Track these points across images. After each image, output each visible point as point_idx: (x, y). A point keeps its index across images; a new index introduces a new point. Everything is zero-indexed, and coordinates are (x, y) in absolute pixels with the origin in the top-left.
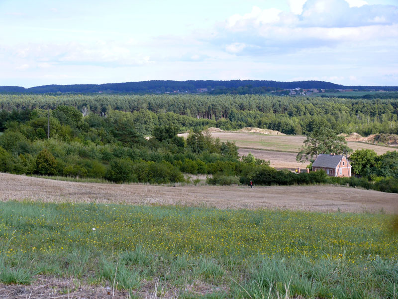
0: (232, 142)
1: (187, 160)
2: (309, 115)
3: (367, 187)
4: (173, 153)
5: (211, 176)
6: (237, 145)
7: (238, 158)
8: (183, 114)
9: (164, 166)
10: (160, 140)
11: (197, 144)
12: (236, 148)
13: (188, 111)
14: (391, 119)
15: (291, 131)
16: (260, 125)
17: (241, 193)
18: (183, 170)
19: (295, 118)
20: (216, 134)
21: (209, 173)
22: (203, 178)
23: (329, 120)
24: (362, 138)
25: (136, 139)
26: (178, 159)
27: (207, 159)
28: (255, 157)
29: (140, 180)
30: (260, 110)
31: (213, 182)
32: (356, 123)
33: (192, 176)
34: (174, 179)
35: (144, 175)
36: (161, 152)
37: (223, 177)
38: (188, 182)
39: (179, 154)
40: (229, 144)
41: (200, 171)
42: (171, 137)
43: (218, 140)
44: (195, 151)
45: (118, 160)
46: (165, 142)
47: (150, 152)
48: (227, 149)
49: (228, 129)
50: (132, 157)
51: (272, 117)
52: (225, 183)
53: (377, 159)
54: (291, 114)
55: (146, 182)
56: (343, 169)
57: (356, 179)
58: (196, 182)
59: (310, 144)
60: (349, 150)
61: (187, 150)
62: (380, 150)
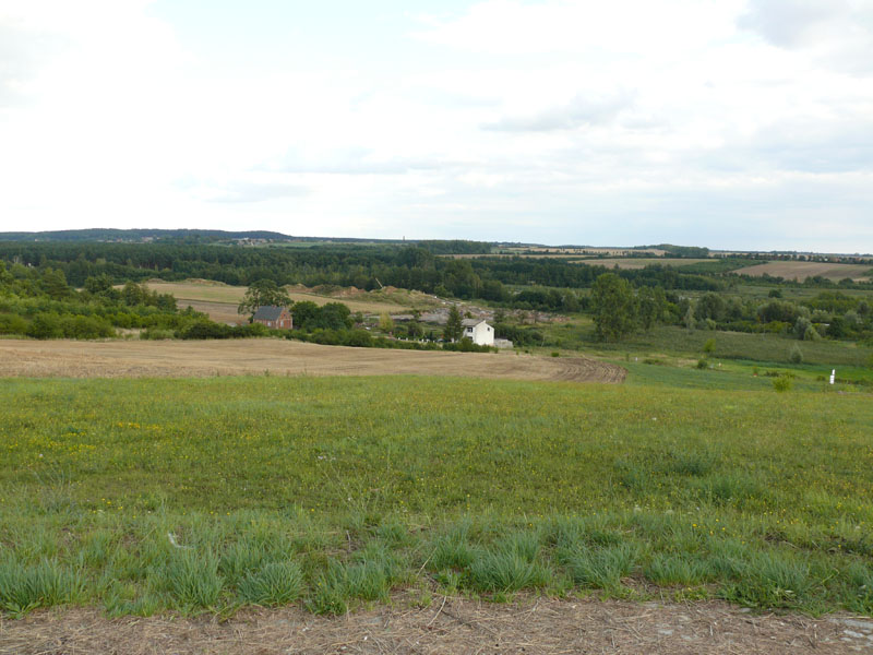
0: (170, 294)
1: (120, 313)
2: (255, 266)
3: (303, 339)
4: (106, 306)
5: (144, 331)
6: (175, 297)
7: (176, 310)
8: (125, 264)
9: (92, 321)
10: (93, 292)
11: (133, 298)
12: (174, 301)
13: (129, 260)
14: (335, 270)
15: (235, 282)
16: (204, 276)
17: (172, 348)
18: (116, 324)
19: (241, 269)
20: (157, 287)
21: (144, 327)
22: (137, 332)
23: (275, 272)
24: (307, 289)
25: (65, 292)
26: (110, 312)
27: (142, 313)
28: (197, 308)
29: (67, 335)
30: (206, 261)
31: (145, 337)
32: (303, 274)
33: (124, 330)
34: (103, 334)
35: (71, 331)
36: (92, 305)
37: (157, 331)
38: (120, 337)
39: (111, 308)
40: (166, 296)
41: (134, 325)
42: (105, 289)
43: (155, 292)
44: (129, 304)
45: (42, 315)
46: (97, 294)
47: (80, 306)
48: (166, 303)
49: (171, 280)
50: (60, 311)
51: (216, 267)
52: (159, 338)
53: (319, 310)
54: (237, 266)
55: (72, 337)
56: (284, 320)
57: (295, 332)
58: (128, 336)
59: (251, 295)
60: (288, 302)
61: (122, 303)
62: (321, 301)
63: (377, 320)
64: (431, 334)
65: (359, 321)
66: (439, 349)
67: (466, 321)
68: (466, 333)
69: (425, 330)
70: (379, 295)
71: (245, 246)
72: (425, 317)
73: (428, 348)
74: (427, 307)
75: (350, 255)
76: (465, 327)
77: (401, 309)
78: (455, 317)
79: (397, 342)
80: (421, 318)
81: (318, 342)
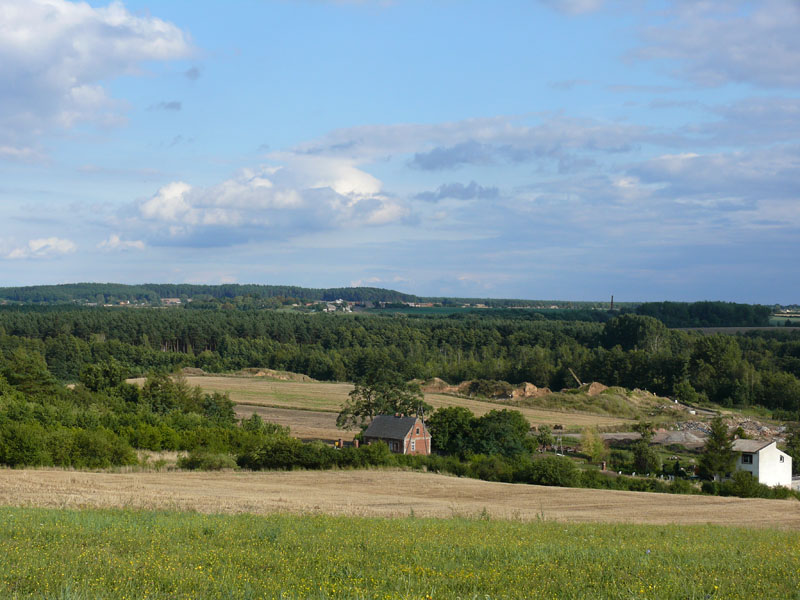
0: (223, 393)
1: (143, 425)
2: (358, 347)
3: (459, 473)
4: (118, 412)
5: (185, 455)
6: (233, 398)
7: (235, 421)
8: (137, 342)
9: (102, 437)
10: (94, 390)
11: (161, 399)
12: (230, 405)
13: (146, 337)
14: (496, 355)
15: (326, 375)
16: (273, 364)
17: (239, 484)
18: (135, 443)
19: (333, 351)
20: (199, 382)
21: (182, 448)
22: (172, 457)
23: (393, 356)
24: (448, 388)
25: (51, 388)
26: (126, 424)
27: (178, 424)
28: (266, 419)
29: (57, 462)
30: (274, 338)
31: (190, 465)
32: (439, 361)
33: (152, 454)
34: (118, 459)
35: (63, 454)
36: (95, 411)
37: (209, 456)
38: (144, 465)
39: (128, 416)
40: (217, 396)
41: (167, 446)
42: (113, 384)
43: (198, 390)
44: (155, 410)
45: (16, 426)
46: (102, 395)
47: (75, 412)
48: (217, 408)
49: (216, 370)
50: (40, 417)
51: (293, 349)
52: (211, 467)
53: (475, 424)
54: (327, 345)
55: (67, 464)
56: (417, 441)
57: (439, 459)
58: (159, 465)
59: (360, 396)
60: (427, 408)
61: (144, 408)
62: (479, 408)
63: (574, 441)
64: (677, 466)
65: (543, 441)
66: (695, 492)
67: (740, 445)
68: (740, 466)
69: (662, 459)
70: (576, 397)
71: (338, 313)
72: (660, 434)
73: (672, 490)
74: (663, 418)
75: (520, 329)
76: (737, 453)
77: (619, 422)
78: (718, 436)
79: (619, 479)
80: (654, 439)
81: (483, 476)
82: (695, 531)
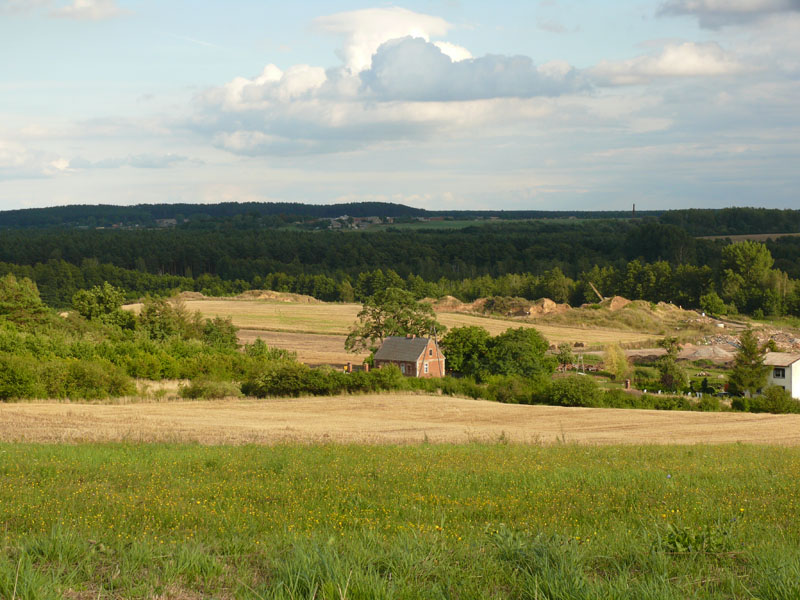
0: (224, 318)
1: (142, 353)
3: (476, 395)
4: (114, 341)
5: (187, 383)
6: (235, 323)
7: (237, 347)
8: (131, 267)
9: (98, 367)
10: (88, 317)
11: (160, 327)
12: (232, 330)
13: (140, 261)
14: (512, 271)
15: (333, 296)
16: (275, 287)
17: (244, 413)
18: (134, 372)
20: (198, 306)
21: (183, 377)
22: (172, 386)
24: (462, 306)
25: (43, 317)
26: (123, 352)
27: (178, 351)
28: (271, 344)
29: (51, 394)
30: (276, 258)
31: (192, 394)
33: (151, 383)
34: (116, 390)
35: (58, 384)
36: (90, 340)
37: (211, 384)
38: (144, 395)
39: (125, 344)
40: (219, 321)
41: (166, 374)
42: (108, 311)
43: (198, 315)
44: (154, 337)
46: (96, 321)
47: (69, 341)
48: (216, 333)
49: (216, 294)
53: (491, 344)
54: (332, 265)
55: (62, 397)
56: (431, 363)
57: (454, 381)
58: (160, 394)
59: (368, 318)
60: (440, 329)
61: (141, 335)
62: (495, 326)
63: (596, 359)
64: (705, 382)
65: (564, 361)
66: (725, 409)
67: (771, 359)
68: (773, 381)
69: (690, 375)
70: (597, 313)
71: (344, 230)
72: (687, 349)
73: (700, 408)
74: (689, 333)
75: (537, 242)
76: (769, 367)
77: (642, 338)
78: (748, 350)
79: (644, 398)
80: (681, 354)
81: (501, 398)
82: (724, 451)
